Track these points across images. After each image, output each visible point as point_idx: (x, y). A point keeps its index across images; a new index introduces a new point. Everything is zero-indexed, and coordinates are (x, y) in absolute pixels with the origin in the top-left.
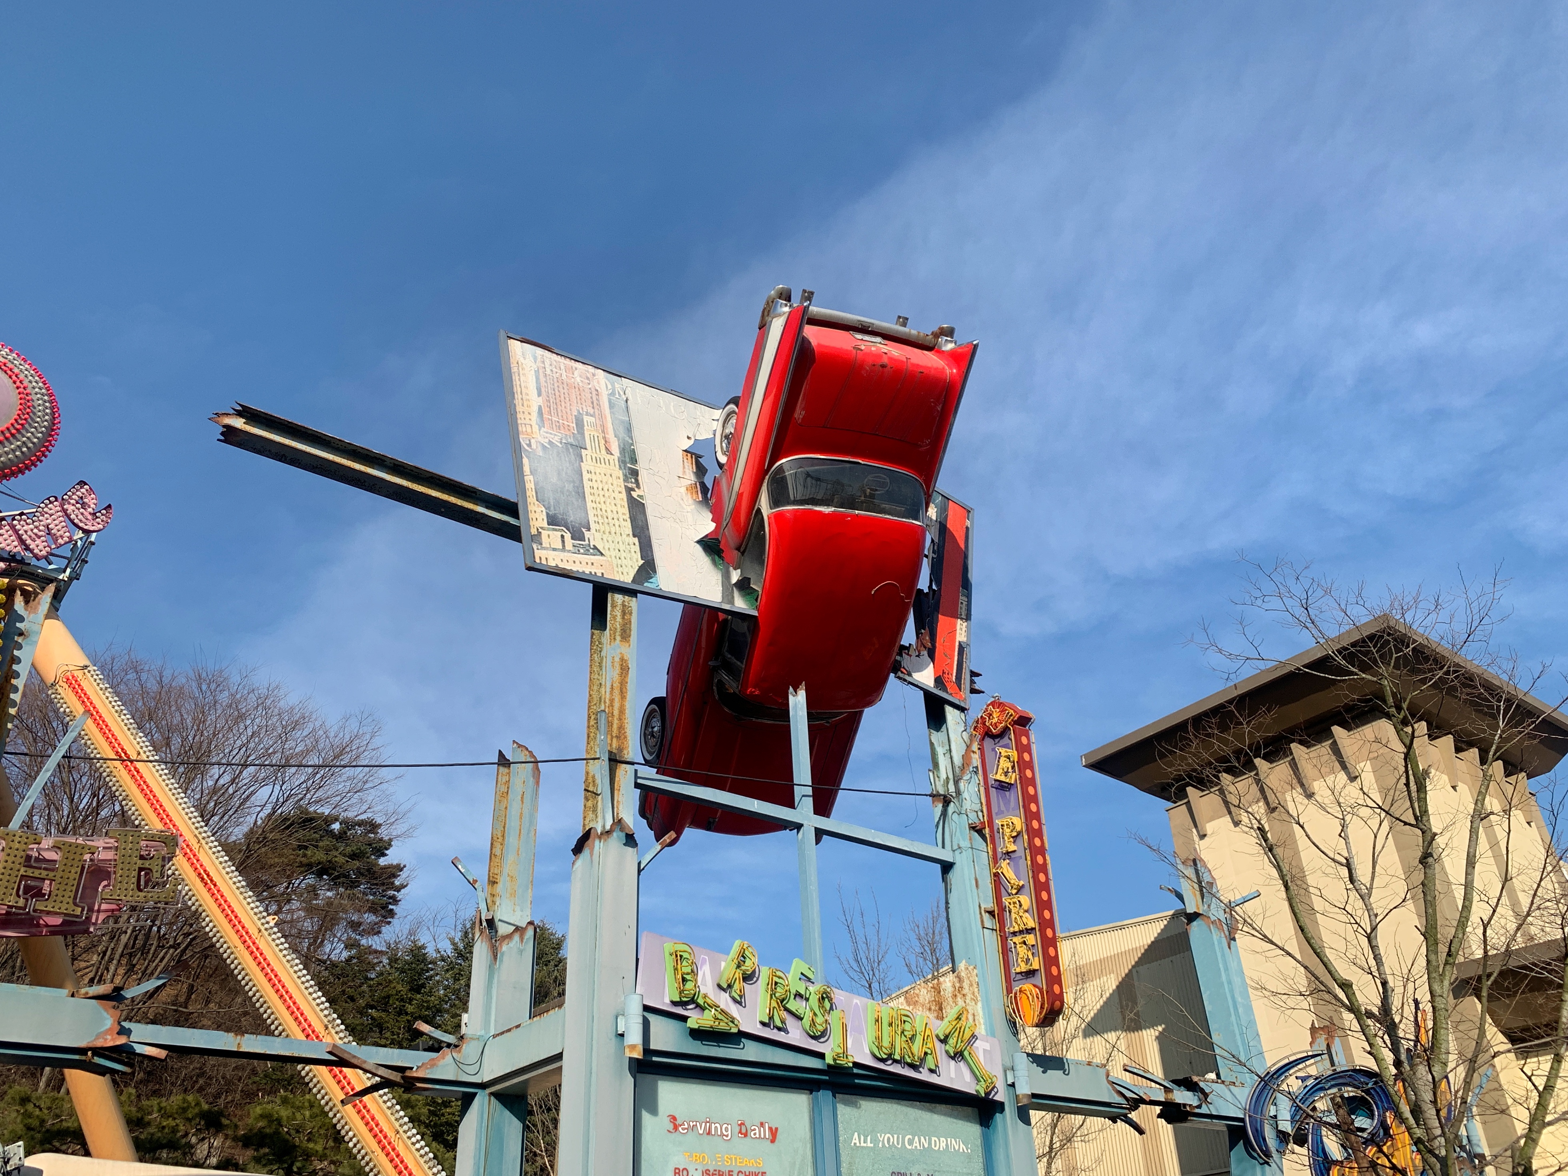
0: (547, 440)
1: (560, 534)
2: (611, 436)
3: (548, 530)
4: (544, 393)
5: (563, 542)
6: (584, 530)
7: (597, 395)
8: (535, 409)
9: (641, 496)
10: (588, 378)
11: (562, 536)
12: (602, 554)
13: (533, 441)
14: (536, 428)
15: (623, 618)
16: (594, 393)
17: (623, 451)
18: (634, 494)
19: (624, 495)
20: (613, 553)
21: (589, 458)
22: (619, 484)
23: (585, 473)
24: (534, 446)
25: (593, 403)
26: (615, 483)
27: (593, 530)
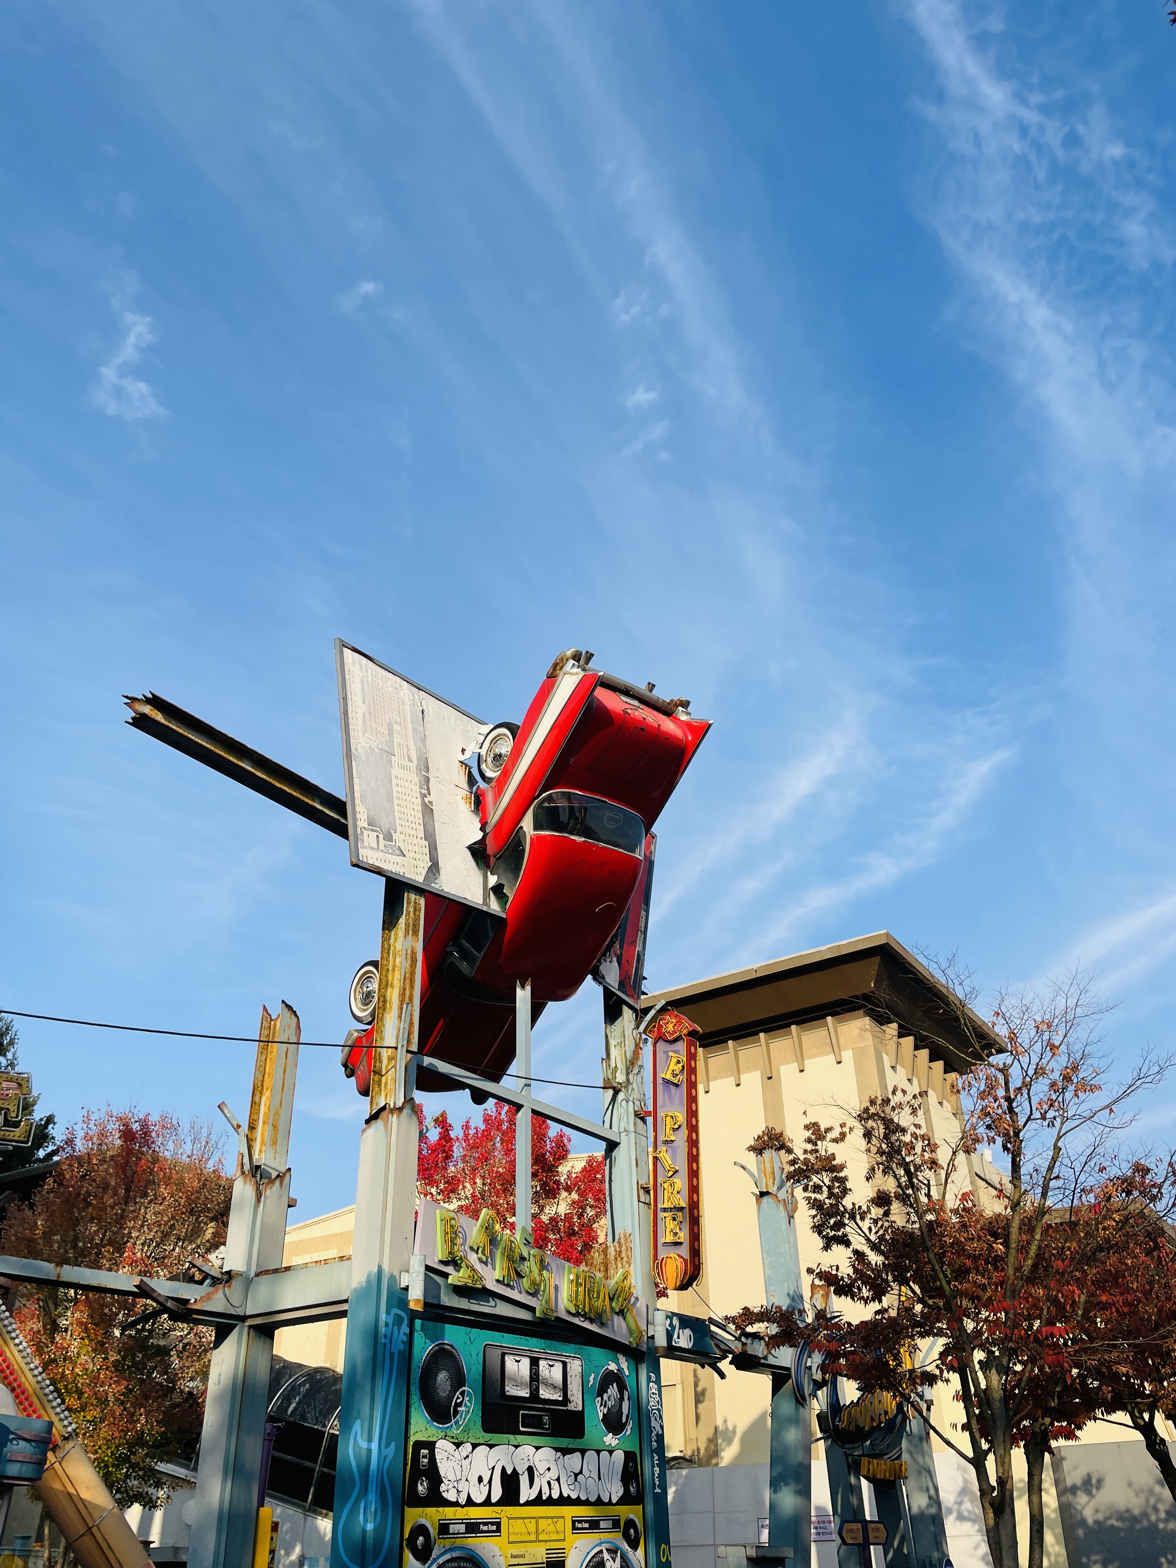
0: (368, 746)
1: (376, 834)
2: (412, 747)
3: (368, 830)
4: (367, 701)
5: (378, 842)
6: (392, 832)
7: (403, 705)
8: (360, 715)
9: (430, 802)
10: (396, 689)
11: (378, 836)
12: (404, 855)
13: (359, 745)
14: (361, 733)
15: (415, 914)
16: (401, 703)
17: (419, 760)
18: (426, 800)
19: (419, 801)
20: (412, 854)
21: (396, 763)
22: (416, 791)
23: (393, 778)
24: (359, 751)
25: (399, 712)
26: (413, 789)
27: (398, 832)
